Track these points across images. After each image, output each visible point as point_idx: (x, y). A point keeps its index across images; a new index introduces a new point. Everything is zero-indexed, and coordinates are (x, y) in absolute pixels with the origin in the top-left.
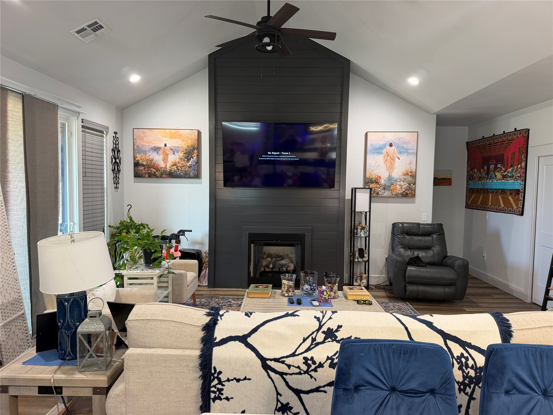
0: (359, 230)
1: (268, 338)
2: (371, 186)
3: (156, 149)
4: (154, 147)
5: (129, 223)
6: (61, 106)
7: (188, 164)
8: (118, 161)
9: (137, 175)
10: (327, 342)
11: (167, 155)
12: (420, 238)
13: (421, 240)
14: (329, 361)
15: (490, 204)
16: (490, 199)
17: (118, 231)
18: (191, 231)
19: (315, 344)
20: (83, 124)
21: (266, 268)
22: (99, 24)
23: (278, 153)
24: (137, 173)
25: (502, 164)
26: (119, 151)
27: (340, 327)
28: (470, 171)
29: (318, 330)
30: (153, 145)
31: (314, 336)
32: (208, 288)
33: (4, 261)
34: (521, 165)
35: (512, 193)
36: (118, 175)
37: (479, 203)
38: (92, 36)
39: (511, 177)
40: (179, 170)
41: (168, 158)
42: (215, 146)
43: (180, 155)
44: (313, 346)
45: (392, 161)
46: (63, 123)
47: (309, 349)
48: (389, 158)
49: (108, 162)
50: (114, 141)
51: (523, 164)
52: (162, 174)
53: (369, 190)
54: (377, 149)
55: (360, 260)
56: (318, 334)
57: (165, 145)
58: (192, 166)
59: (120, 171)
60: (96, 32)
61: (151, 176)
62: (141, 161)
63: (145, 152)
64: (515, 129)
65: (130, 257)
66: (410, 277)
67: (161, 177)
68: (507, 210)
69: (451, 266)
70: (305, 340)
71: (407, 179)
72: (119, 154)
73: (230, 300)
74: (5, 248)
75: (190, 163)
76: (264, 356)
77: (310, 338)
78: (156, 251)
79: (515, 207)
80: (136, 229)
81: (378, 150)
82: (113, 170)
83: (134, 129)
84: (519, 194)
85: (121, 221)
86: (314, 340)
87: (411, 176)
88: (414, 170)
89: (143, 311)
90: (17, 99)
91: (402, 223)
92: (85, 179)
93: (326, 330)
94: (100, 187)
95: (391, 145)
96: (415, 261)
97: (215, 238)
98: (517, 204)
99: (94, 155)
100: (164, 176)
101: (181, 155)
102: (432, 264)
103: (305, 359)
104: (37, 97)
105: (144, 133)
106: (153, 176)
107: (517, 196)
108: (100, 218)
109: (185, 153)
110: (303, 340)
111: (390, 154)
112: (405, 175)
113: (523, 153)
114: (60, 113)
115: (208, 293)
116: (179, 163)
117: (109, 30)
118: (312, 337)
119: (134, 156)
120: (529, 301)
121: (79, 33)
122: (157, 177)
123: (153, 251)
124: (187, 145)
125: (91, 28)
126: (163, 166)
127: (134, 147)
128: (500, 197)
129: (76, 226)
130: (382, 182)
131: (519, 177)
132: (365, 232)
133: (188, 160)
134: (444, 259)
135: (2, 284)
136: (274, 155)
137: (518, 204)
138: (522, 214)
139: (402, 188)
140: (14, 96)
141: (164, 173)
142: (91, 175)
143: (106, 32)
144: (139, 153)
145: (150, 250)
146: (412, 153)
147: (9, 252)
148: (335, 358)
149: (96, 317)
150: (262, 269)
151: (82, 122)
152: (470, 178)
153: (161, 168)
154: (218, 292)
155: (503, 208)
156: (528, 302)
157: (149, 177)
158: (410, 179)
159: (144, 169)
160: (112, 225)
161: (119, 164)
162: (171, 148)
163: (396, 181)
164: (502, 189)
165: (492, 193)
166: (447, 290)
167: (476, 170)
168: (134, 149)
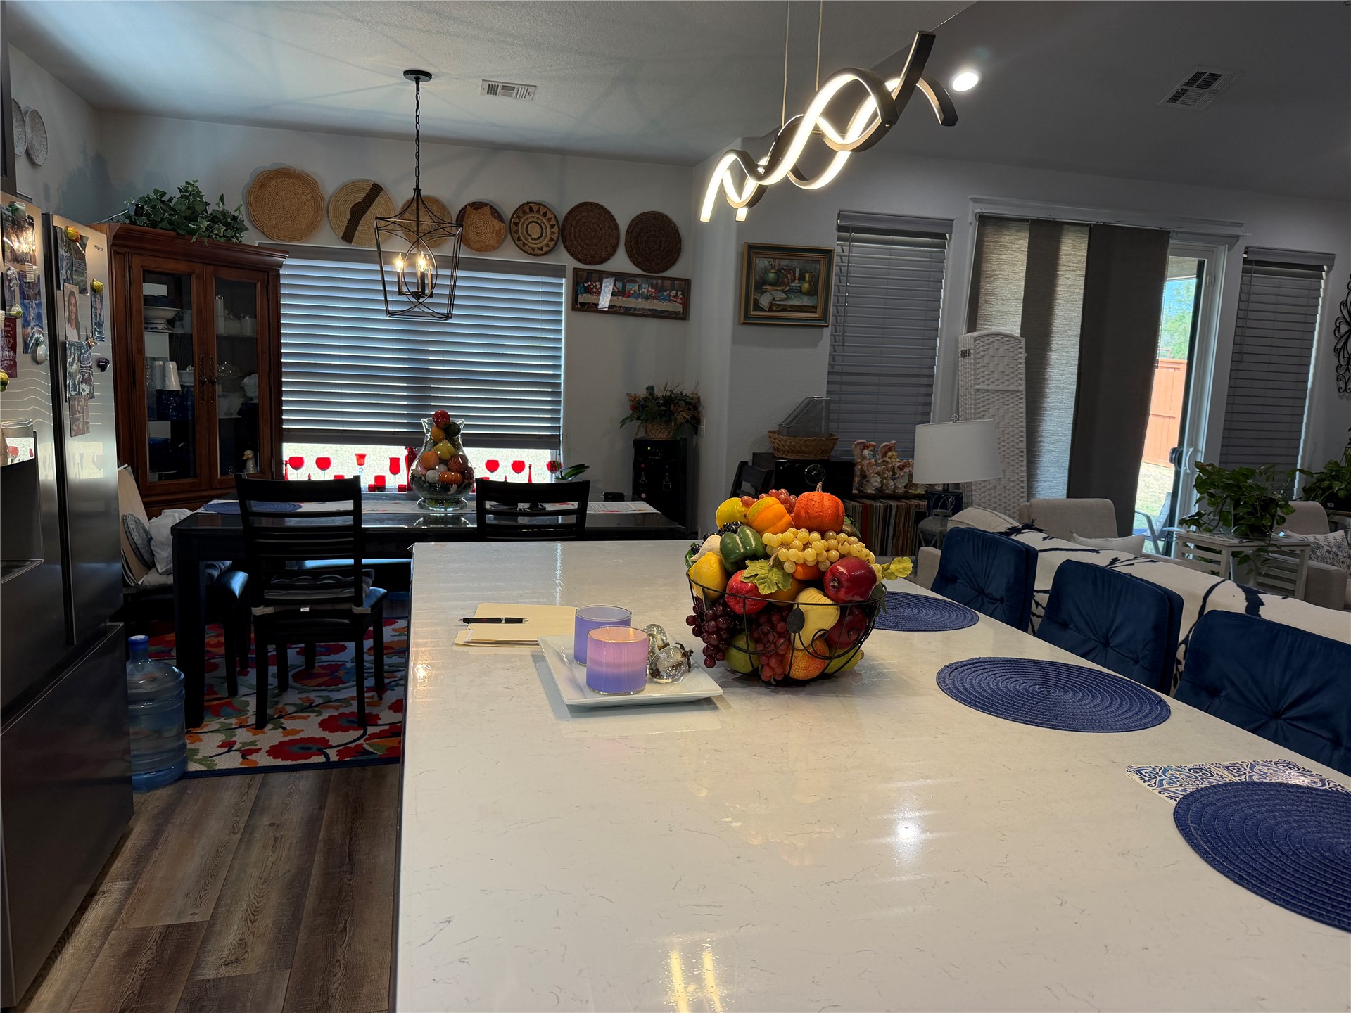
6: (1178, 230)
20: (1246, 256)
22: (1207, 74)
33: (1005, 476)
38: (1205, 96)
49: (1324, 335)
60: (1211, 87)
74: (1012, 458)
82: (1339, 350)
90: (1079, 234)
99: (1281, 317)
104: (1121, 224)
121: (1176, 101)
125: (1195, 86)
129: (1199, 455)
147: (1018, 466)
149: (939, 516)
151: (1246, 252)
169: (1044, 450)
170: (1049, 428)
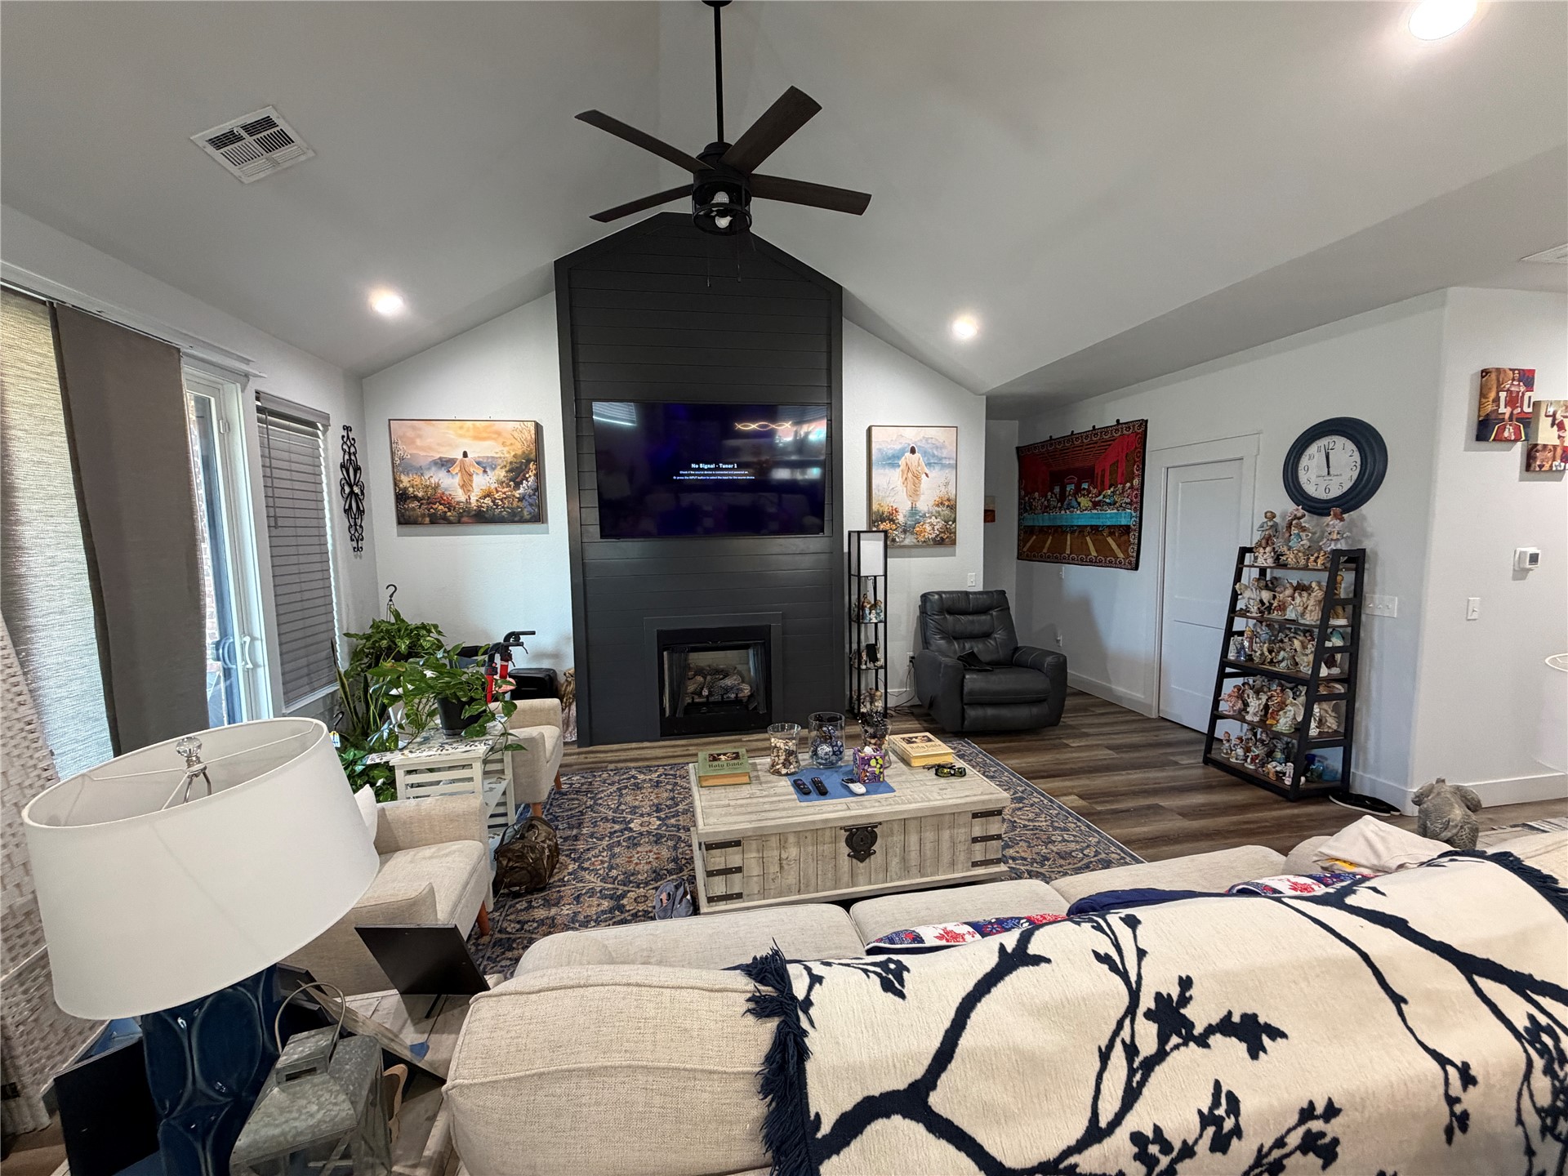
0: (867, 611)
1: (994, 1078)
2: (882, 527)
3: (445, 464)
4: (440, 458)
5: (393, 624)
6: (189, 351)
7: (517, 494)
8: (356, 490)
9: (405, 520)
10: (1172, 1050)
11: (471, 475)
12: (970, 618)
13: (972, 622)
14: (1211, 1130)
15: (1068, 552)
16: (1069, 543)
17: (369, 644)
18: (533, 633)
19: (1143, 1069)
20: (259, 404)
21: (696, 697)
22: (278, 128)
23: (713, 466)
24: (403, 515)
25: (1093, 483)
26: (357, 469)
27: (1186, 983)
28: (1025, 496)
29: (1131, 1011)
30: (437, 456)
31: (1125, 1033)
32: (579, 747)
34: (1132, 484)
35: (1114, 533)
36: (359, 521)
37: (1045, 551)
38: (261, 161)
39: (1110, 504)
40: (497, 506)
41: (471, 481)
42: (578, 454)
43: (499, 476)
44: (1138, 1077)
45: (917, 481)
46: (204, 399)
47: (1131, 1096)
48: (910, 475)
49: (334, 496)
50: (345, 447)
51: (1136, 482)
52: (460, 516)
53: (882, 534)
54: (889, 459)
55: (870, 665)
56: (1136, 1026)
57: (465, 455)
58: (527, 497)
59: (363, 511)
60: (273, 152)
61: (437, 520)
62: (411, 490)
63: (420, 471)
64: (1118, 421)
65: (408, 716)
66: (971, 693)
67: (459, 522)
68: (1106, 559)
69: (1036, 667)
70: (1105, 1056)
71: (942, 513)
72: (358, 475)
73: (633, 772)
74: (13, 742)
75: (521, 490)
76: (1004, 1162)
77: (1118, 1046)
78: (472, 700)
79: (1121, 555)
80: (410, 638)
81: (892, 461)
82: (347, 511)
83: (390, 420)
84: (1129, 533)
85: (374, 620)
86: (1131, 1050)
87: (948, 506)
88: (953, 497)
89: (513, 1034)
90: (31, 316)
91: (939, 593)
92: (275, 532)
93: (1152, 1006)
94: (317, 549)
95: (913, 451)
96: (970, 661)
97: (587, 646)
98: (1125, 552)
99: (296, 476)
100: (465, 519)
101: (501, 474)
102: (996, 665)
103: (1137, 1138)
104: (106, 316)
105: (414, 428)
106: (442, 521)
107: (1124, 538)
108: (323, 619)
109: (510, 471)
110: (1100, 1056)
111: (913, 468)
112: (938, 506)
113: (1135, 462)
114: (187, 370)
115: (582, 758)
116: (497, 492)
117: (311, 154)
118: (1123, 1042)
119: (395, 479)
120: (1154, 715)
121: (219, 148)
122: (450, 522)
123: (464, 699)
124: (513, 453)
125: (255, 137)
126: (463, 499)
127: (393, 459)
128: (1088, 538)
129: (258, 644)
130: (901, 519)
131: (1127, 503)
132: (878, 614)
133: (517, 485)
134: (1014, 653)
135: (6, 852)
136: (703, 469)
137: (1127, 551)
138: (1136, 568)
139: (933, 529)
140: (17, 306)
141: (465, 514)
142: (289, 523)
143: (303, 158)
144: (407, 472)
145: (458, 699)
146: (949, 466)
147: (29, 753)
148: (1224, 1115)
149: (313, 1071)
150: (688, 700)
151: (258, 399)
152: (1025, 507)
153: (458, 503)
154: (602, 755)
155: (1096, 557)
156: (1154, 717)
157: (432, 522)
158: (947, 512)
159: (420, 507)
160: (352, 632)
161: (361, 497)
162: (478, 460)
163: (924, 516)
164: (1091, 526)
165: (1073, 532)
166: (1035, 710)
167: (1037, 494)
168: (393, 463)
169: (48, 702)
170: (49, 661)
